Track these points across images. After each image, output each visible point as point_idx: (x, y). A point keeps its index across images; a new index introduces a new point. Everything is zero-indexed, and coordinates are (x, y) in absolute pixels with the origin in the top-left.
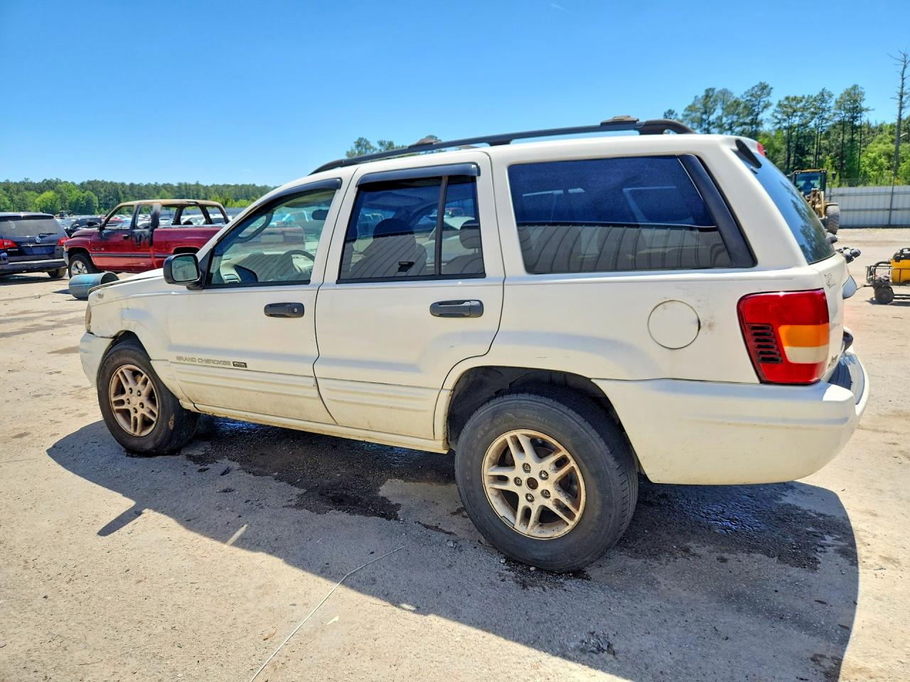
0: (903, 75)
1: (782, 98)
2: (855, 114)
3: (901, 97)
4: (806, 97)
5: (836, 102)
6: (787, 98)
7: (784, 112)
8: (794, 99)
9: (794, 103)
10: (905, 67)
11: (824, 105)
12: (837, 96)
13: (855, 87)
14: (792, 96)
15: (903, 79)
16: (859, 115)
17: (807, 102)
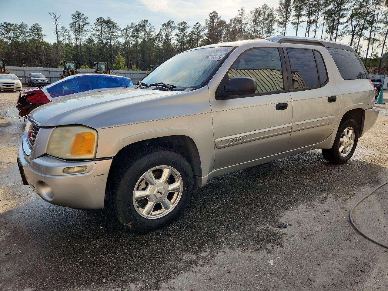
0: (56, 23)
1: (3, 23)
2: (40, 37)
3: (57, 32)
4: (15, 24)
5: (30, 29)
6: (5, 23)
7: (5, 30)
8: (9, 24)
9: (9, 26)
10: (56, 21)
11: (24, 30)
12: (30, 27)
13: (37, 24)
14: (7, 22)
15: (56, 25)
16: (41, 37)
17: (15, 27)
